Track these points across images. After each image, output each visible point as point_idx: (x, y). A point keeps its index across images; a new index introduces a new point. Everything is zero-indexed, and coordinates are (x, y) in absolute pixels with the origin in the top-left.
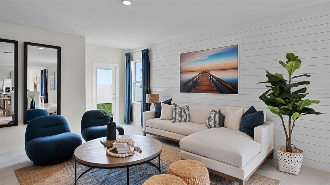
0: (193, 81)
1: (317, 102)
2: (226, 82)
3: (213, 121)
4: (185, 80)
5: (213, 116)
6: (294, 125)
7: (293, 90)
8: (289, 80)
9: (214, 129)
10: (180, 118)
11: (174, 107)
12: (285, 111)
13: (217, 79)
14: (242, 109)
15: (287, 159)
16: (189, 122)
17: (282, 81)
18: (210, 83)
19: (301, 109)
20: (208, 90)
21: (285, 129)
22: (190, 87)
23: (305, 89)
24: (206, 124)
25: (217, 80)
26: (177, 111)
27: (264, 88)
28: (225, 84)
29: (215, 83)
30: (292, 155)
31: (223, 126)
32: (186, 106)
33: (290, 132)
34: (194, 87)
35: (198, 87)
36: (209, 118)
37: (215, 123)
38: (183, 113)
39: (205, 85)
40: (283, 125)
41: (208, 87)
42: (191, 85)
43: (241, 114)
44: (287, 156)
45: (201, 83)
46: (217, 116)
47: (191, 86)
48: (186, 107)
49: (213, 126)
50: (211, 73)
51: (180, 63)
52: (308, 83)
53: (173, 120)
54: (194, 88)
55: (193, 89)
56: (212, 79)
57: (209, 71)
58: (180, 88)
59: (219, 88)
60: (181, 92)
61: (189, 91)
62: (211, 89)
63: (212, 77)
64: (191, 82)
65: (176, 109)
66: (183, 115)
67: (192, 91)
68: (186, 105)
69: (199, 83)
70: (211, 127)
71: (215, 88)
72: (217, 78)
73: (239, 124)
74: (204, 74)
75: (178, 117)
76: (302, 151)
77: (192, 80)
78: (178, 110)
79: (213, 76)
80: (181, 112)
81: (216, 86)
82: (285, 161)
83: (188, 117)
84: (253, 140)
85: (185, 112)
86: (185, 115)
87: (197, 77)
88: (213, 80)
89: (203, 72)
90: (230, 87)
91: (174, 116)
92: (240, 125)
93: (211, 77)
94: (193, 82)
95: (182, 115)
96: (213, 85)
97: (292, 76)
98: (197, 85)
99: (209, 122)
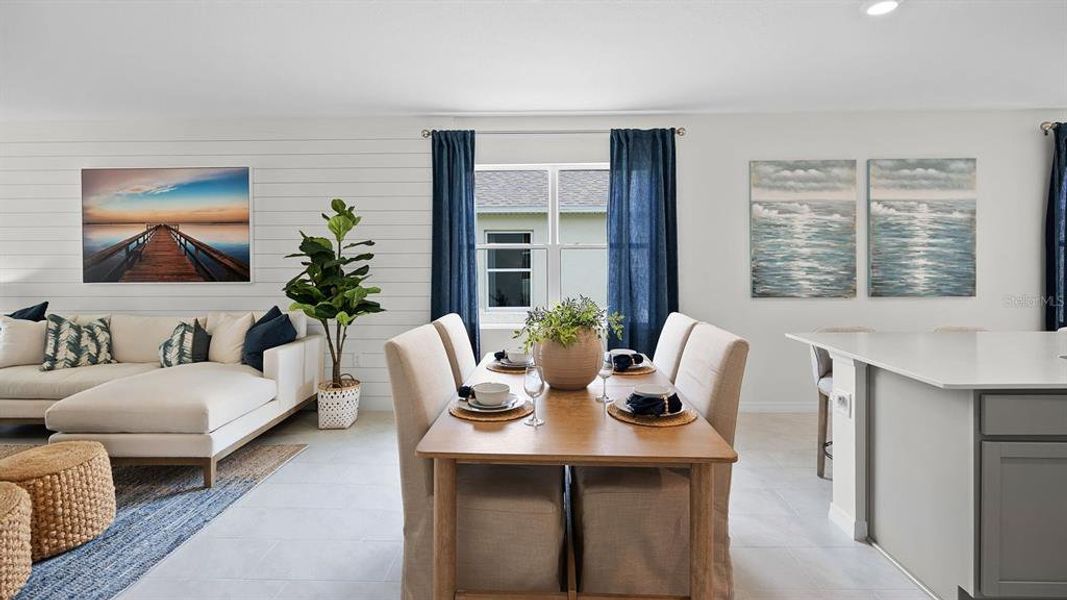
0: (127, 249)
1: (377, 291)
2: (221, 255)
3: (175, 350)
4: (99, 245)
5: (177, 338)
6: (345, 336)
7: (347, 269)
8: (337, 252)
9: (176, 368)
10: (72, 356)
11: (53, 325)
12: (328, 311)
13: (199, 246)
14: (249, 315)
15: (330, 401)
16: (109, 362)
17: (329, 254)
18: (178, 255)
19: (355, 305)
20: (173, 274)
21: (331, 345)
22: (119, 267)
23: (367, 268)
24: (159, 361)
25: (197, 248)
26: (62, 337)
27: (297, 268)
28: (220, 259)
29: (193, 256)
30: (338, 393)
31: (207, 359)
32: (101, 320)
33: (339, 350)
34: (130, 266)
35: (143, 267)
36: (168, 344)
37: (181, 353)
38: (85, 341)
39: (165, 262)
40: (329, 338)
41: (173, 267)
42: (122, 260)
43: (247, 326)
44: (329, 397)
45: (154, 256)
46: (189, 336)
47: (122, 264)
48: (101, 324)
49: (174, 361)
50: (184, 230)
51: (80, 196)
52: (369, 256)
53: (47, 364)
54: (129, 269)
55: (129, 272)
56: (185, 246)
57: (177, 224)
58: (84, 269)
59: (203, 267)
60: (85, 282)
61: (114, 276)
62: (183, 271)
63: (186, 240)
64: (123, 254)
65: (57, 333)
66: (86, 346)
67: (125, 277)
68: (100, 317)
69: (148, 256)
70: (169, 364)
71: (192, 269)
72: (200, 243)
73: (240, 349)
74: (163, 232)
75: (65, 353)
76: (359, 382)
77: (125, 245)
78: (67, 334)
79: (187, 238)
80: (79, 338)
81: (197, 263)
82: (327, 407)
83: (104, 349)
84: (262, 376)
85: (93, 337)
86: (94, 345)
87: (141, 240)
88: (186, 249)
89: (158, 228)
90: (232, 265)
91: (50, 351)
92: (243, 350)
93: (183, 240)
94: (129, 254)
95: (83, 344)
96: (188, 261)
97: (343, 244)
98: (140, 261)
99: (165, 354)
